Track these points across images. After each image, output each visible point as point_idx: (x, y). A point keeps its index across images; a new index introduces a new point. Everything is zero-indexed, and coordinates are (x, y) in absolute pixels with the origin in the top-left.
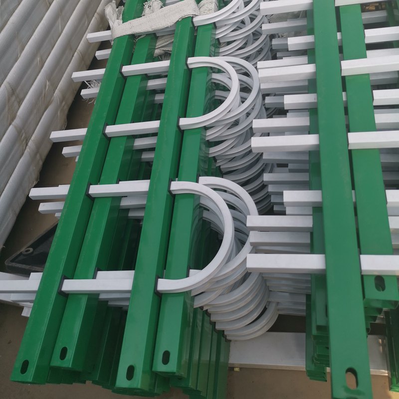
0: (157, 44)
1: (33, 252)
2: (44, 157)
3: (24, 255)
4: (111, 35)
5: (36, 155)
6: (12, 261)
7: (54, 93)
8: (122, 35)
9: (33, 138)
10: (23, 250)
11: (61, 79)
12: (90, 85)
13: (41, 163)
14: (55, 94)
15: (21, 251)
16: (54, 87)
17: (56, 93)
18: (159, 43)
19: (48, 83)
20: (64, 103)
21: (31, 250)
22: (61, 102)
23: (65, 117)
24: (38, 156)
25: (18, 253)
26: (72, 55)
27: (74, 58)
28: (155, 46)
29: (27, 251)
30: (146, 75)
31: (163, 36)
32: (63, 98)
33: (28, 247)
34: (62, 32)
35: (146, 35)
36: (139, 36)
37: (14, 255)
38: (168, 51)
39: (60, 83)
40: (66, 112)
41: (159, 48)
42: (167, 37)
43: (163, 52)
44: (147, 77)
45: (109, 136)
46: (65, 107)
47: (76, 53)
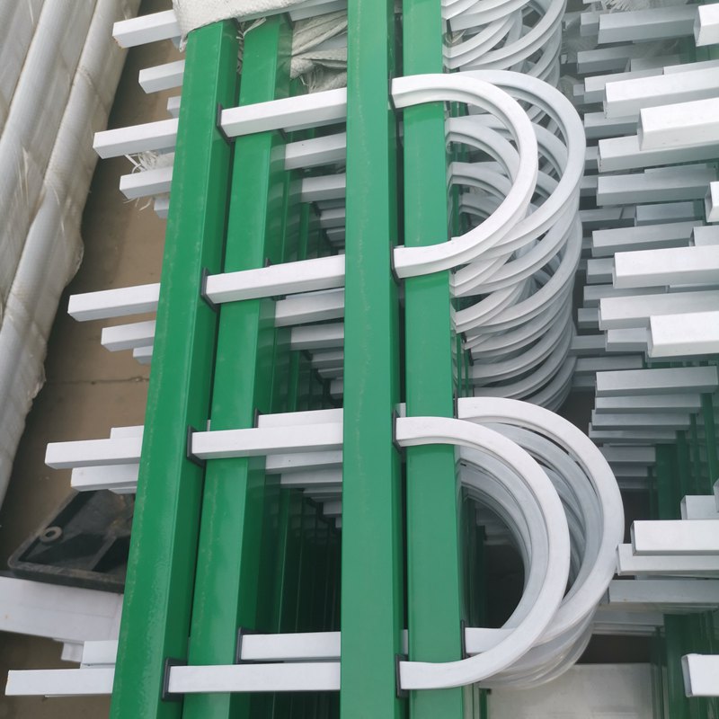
0: (294, 44)
1: (61, 537)
2: (47, 327)
3: (46, 544)
4: (178, 24)
5: (28, 326)
6: (23, 559)
7: (43, 178)
8: (207, 21)
9: (15, 288)
10: (40, 532)
11: (54, 144)
12: (139, 162)
13: (43, 342)
14: (45, 182)
15: (37, 535)
16: (42, 163)
17: (47, 177)
18: (301, 40)
19: (26, 156)
20: (69, 201)
21: (58, 531)
22: (63, 200)
23: (76, 233)
24: (34, 328)
25: (32, 539)
26: (69, 81)
27: (74, 89)
28: (291, 50)
29: (48, 535)
30: (281, 131)
31: (306, 21)
32: (66, 190)
33: (50, 526)
34: (37, 22)
35: (267, 18)
36: (249, 23)
37: (24, 546)
38: (324, 60)
39: (54, 154)
40: (78, 222)
41: (300, 54)
42: (319, 22)
43: (311, 64)
44: (283, 137)
45: (215, 302)
46: (74, 210)
47: (78, 78)
